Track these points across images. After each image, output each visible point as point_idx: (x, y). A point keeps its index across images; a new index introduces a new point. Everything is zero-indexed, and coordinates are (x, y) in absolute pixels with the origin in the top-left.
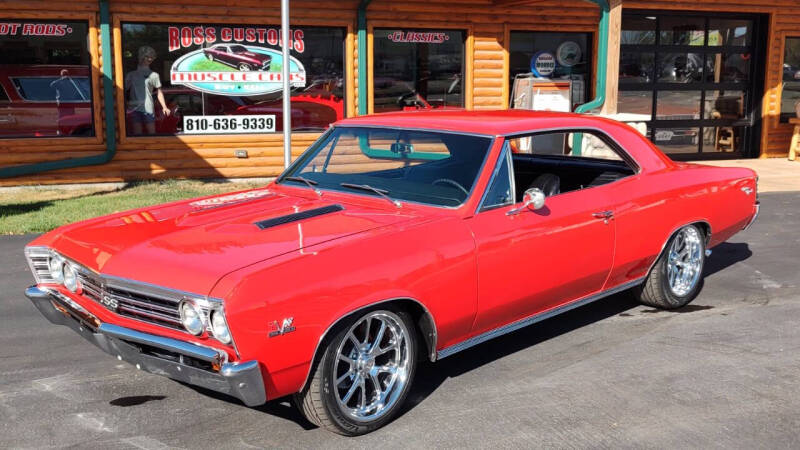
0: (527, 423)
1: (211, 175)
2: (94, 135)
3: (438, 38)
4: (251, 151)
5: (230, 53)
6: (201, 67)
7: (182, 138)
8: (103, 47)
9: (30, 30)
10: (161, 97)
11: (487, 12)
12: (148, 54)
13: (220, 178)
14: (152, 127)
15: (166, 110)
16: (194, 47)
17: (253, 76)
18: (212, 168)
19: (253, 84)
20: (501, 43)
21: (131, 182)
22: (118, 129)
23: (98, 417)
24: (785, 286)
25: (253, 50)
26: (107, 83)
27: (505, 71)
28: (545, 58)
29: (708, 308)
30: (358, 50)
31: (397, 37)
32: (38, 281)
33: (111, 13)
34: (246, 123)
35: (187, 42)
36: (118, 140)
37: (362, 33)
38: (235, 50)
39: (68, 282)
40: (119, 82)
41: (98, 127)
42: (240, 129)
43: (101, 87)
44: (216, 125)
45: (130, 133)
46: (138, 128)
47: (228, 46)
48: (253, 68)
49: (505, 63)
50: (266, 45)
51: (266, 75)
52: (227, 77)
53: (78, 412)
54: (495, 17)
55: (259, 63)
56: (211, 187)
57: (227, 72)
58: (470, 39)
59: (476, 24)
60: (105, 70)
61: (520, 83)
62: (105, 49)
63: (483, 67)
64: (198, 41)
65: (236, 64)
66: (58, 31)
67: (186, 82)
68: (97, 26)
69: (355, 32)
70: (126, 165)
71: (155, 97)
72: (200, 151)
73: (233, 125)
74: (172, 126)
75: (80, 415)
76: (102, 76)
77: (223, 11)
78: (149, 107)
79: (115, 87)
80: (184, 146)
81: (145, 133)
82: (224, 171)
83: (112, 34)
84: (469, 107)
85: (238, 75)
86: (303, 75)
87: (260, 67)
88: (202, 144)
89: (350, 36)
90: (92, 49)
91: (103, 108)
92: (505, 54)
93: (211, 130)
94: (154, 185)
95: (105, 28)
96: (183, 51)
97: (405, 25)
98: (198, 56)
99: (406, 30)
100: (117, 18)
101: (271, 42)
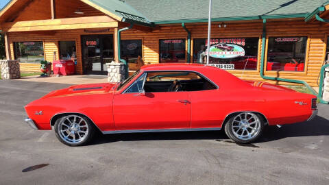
3: (295, 40)
5: (222, 46)
6: (214, 50)
9: (174, 42)
10: (205, 58)
11: (317, 29)
15: (205, 62)
16: (213, 45)
19: (228, 55)
20: (323, 41)
25: (229, 45)
26: (189, 55)
27: (324, 51)
31: (278, 40)
33: (191, 36)
34: (225, 66)
37: (264, 39)
38: (224, 45)
40: (192, 55)
42: (223, 68)
43: (187, 56)
47: (221, 44)
48: (228, 50)
49: (324, 48)
51: (232, 53)
52: (220, 53)
54: (321, 31)
55: (230, 49)
57: (221, 51)
58: (309, 39)
59: (311, 34)
62: (189, 45)
63: (314, 50)
64: (214, 43)
65: (223, 49)
66: (179, 42)
68: (187, 40)
69: (262, 38)
76: (188, 53)
83: (191, 42)
85: (224, 53)
86: (244, 52)
89: (260, 40)
90: (186, 46)
92: (325, 45)
97: (281, 35)
98: (213, 47)
99: (282, 37)
100: (192, 38)
101: (234, 43)
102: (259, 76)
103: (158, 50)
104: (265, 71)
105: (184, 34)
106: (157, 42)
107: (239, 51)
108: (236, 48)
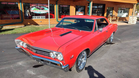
0: (105, 67)
1: (37, 24)
2: (20, 19)
3: (67, 6)
4: (42, 21)
5: (39, 8)
6: (35, 9)
8: (20, 6)
9: (9, 3)
10: (29, 14)
12: (27, 7)
13: (38, 25)
14: (28, 18)
15: (30, 15)
17: (42, 11)
18: (37, 23)
19: (42, 12)
21: (25, 26)
22: (23, 18)
23: (31, 71)
24: (121, 40)
25: (42, 7)
26: (21, 11)
27: (75, 11)
28: (80, 9)
29: (114, 43)
30: (56, 7)
32: (17, 45)
34: (41, 17)
35: (33, 6)
36: (23, 20)
37: (57, 5)
38: (39, 7)
39: (24, 46)
40: (23, 11)
41: (20, 18)
42: (40, 18)
43: (20, 12)
44: (37, 17)
45: (25, 19)
46: (26, 18)
48: (42, 10)
49: (75, 10)
51: (44, 11)
53: (27, 70)
54: (74, 3)
55: (43, 9)
56: (37, 26)
58: (71, 6)
59: (71, 4)
60: (21, 10)
61: (77, 12)
62: (21, 6)
63: (72, 10)
65: (40, 9)
67: (33, 11)
68: (19, 3)
70: (24, 23)
71: (28, 13)
72: (35, 21)
73: (40, 17)
74: (31, 18)
75: (28, 70)
76: (20, 10)
78: (27, 15)
79: (23, 12)
80: (33, 21)
81: (27, 19)
82: (38, 24)
83: (22, 4)
84: (70, 15)
85: (40, 11)
88: (35, 20)
89: (55, 5)
90: (19, 6)
91: (21, 15)
92: (75, 8)
93: (36, 18)
94: (29, 26)
95: (20, 3)
96: (32, 7)
97: (62, 4)
98: (34, 8)
99: (62, 5)
100: (22, 2)
101: (45, 6)
107: (47, 10)
108: (45, 8)
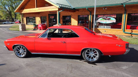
4: (106, 31)
6: (101, 20)
7: (98, 28)
9: (84, 16)
16: (101, 17)
17: (108, 21)
25: (108, 17)
30: (124, 17)
31: (133, 15)
33: (91, 14)
34: (107, 27)
35: (100, 17)
38: (106, 17)
40: (91, 22)
41: (89, 27)
42: (106, 28)
47: (105, 17)
48: (108, 20)
50: (110, 17)
51: (110, 21)
52: (104, 21)
55: (109, 19)
57: (105, 20)
60: (90, 20)
64: (101, 16)
65: (106, 19)
66: (86, 16)
67: (99, 22)
72: (100, 30)
73: (105, 27)
77: (104, 13)
83: (91, 16)
85: (106, 21)
86: (115, 21)
87: (109, 20)
89: (123, 15)
90: (89, 18)
91: (89, 25)
98: (101, 18)
99: (135, 13)
101: (111, 16)
102: (123, 32)
103: (77, 20)
104: (125, 30)
105: (88, 13)
106: (77, 16)
107: (113, 20)
108: (112, 19)
